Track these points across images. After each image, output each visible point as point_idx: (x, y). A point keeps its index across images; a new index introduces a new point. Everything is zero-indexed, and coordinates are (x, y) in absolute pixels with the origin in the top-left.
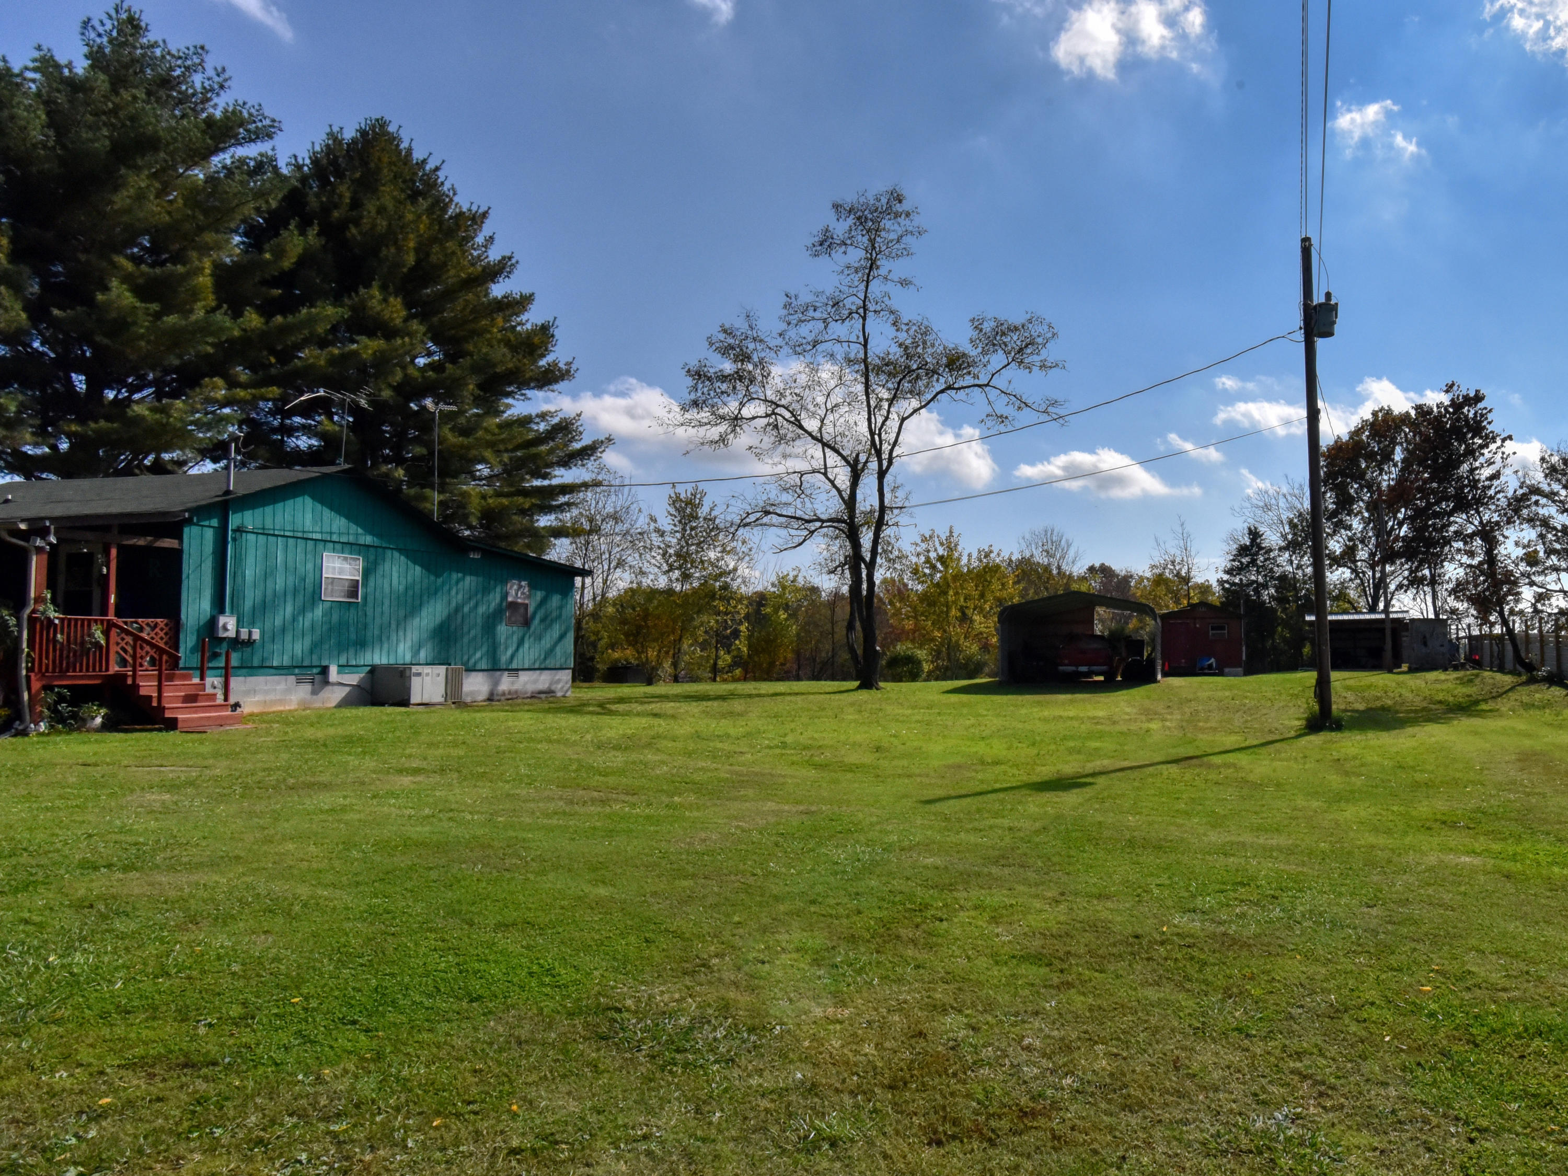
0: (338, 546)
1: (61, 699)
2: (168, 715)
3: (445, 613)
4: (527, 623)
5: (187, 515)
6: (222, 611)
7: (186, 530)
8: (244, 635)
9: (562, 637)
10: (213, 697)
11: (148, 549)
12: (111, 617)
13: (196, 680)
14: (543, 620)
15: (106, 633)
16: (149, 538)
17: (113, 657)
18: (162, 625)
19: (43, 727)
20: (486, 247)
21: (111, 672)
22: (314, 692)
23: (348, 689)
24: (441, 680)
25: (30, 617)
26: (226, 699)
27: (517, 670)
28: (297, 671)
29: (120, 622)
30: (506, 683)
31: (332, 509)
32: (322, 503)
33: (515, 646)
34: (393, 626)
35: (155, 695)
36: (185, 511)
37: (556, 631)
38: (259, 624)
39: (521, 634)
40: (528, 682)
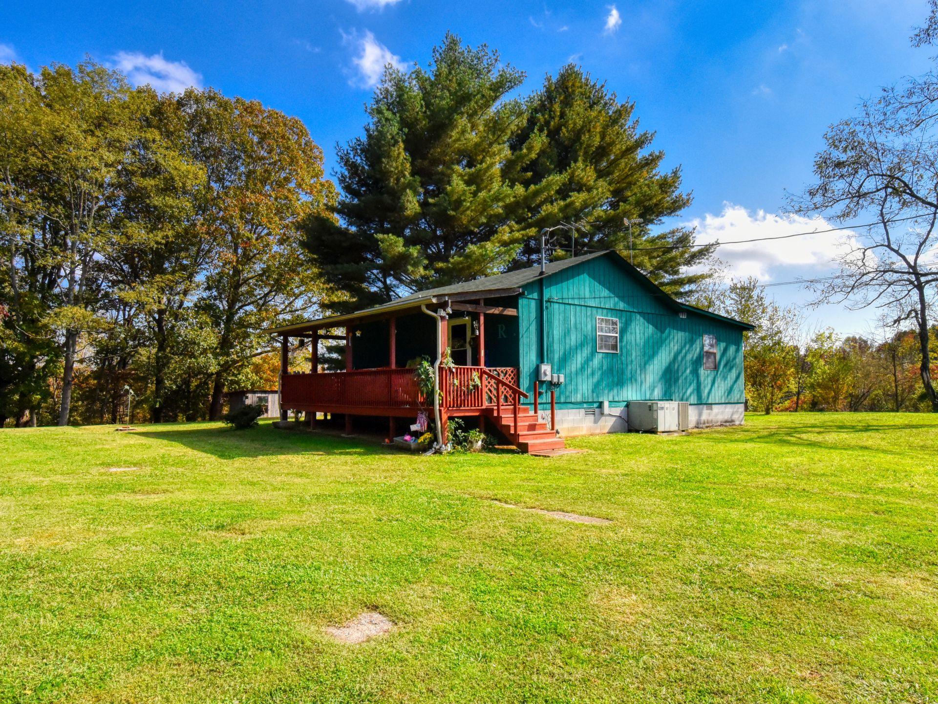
0: (605, 311)
1: (459, 427)
2: (521, 440)
3: (668, 361)
4: (716, 368)
5: (521, 290)
6: (542, 361)
7: (520, 301)
8: (555, 380)
9: (738, 377)
10: (543, 426)
11: (501, 316)
12: (482, 366)
13: (532, 413)
14: (726, 365)
15: (481, 378)
16: (501, 309)
17: (485, 397)
18: (510, 372)
19: (449, 447)
20: (633, 128)
21: (484, 407)
22: (596, 422)
23: (614, 419)
24: (675, 412)
25: (439, 368)
26: (553, 429)
27: (711, 404)
28: (585, 406)
29: (487, 369)
30: (706, 415)
31: (600, 283)
32: (594, 279)
33: (709, 386)
34: (638, 371)
35: (512, 424)
36: (519, 287)
37: (734, 374)
38: (563, 371)
39: (712, 376)
40: (719, 413)
